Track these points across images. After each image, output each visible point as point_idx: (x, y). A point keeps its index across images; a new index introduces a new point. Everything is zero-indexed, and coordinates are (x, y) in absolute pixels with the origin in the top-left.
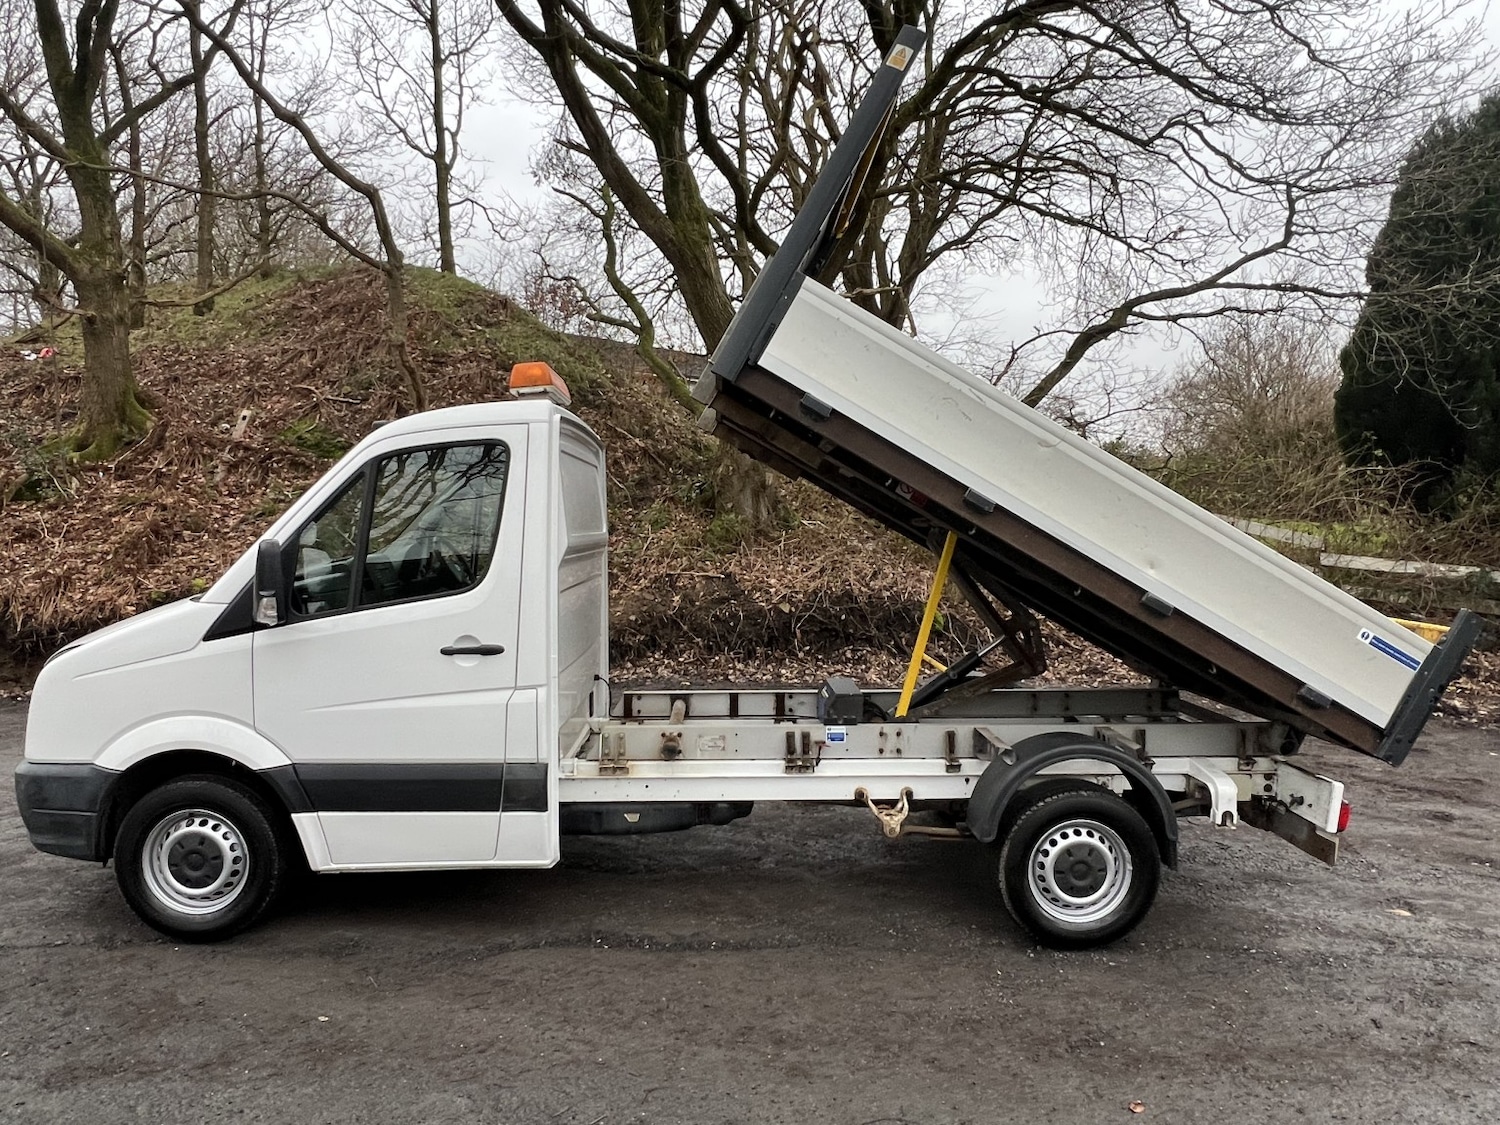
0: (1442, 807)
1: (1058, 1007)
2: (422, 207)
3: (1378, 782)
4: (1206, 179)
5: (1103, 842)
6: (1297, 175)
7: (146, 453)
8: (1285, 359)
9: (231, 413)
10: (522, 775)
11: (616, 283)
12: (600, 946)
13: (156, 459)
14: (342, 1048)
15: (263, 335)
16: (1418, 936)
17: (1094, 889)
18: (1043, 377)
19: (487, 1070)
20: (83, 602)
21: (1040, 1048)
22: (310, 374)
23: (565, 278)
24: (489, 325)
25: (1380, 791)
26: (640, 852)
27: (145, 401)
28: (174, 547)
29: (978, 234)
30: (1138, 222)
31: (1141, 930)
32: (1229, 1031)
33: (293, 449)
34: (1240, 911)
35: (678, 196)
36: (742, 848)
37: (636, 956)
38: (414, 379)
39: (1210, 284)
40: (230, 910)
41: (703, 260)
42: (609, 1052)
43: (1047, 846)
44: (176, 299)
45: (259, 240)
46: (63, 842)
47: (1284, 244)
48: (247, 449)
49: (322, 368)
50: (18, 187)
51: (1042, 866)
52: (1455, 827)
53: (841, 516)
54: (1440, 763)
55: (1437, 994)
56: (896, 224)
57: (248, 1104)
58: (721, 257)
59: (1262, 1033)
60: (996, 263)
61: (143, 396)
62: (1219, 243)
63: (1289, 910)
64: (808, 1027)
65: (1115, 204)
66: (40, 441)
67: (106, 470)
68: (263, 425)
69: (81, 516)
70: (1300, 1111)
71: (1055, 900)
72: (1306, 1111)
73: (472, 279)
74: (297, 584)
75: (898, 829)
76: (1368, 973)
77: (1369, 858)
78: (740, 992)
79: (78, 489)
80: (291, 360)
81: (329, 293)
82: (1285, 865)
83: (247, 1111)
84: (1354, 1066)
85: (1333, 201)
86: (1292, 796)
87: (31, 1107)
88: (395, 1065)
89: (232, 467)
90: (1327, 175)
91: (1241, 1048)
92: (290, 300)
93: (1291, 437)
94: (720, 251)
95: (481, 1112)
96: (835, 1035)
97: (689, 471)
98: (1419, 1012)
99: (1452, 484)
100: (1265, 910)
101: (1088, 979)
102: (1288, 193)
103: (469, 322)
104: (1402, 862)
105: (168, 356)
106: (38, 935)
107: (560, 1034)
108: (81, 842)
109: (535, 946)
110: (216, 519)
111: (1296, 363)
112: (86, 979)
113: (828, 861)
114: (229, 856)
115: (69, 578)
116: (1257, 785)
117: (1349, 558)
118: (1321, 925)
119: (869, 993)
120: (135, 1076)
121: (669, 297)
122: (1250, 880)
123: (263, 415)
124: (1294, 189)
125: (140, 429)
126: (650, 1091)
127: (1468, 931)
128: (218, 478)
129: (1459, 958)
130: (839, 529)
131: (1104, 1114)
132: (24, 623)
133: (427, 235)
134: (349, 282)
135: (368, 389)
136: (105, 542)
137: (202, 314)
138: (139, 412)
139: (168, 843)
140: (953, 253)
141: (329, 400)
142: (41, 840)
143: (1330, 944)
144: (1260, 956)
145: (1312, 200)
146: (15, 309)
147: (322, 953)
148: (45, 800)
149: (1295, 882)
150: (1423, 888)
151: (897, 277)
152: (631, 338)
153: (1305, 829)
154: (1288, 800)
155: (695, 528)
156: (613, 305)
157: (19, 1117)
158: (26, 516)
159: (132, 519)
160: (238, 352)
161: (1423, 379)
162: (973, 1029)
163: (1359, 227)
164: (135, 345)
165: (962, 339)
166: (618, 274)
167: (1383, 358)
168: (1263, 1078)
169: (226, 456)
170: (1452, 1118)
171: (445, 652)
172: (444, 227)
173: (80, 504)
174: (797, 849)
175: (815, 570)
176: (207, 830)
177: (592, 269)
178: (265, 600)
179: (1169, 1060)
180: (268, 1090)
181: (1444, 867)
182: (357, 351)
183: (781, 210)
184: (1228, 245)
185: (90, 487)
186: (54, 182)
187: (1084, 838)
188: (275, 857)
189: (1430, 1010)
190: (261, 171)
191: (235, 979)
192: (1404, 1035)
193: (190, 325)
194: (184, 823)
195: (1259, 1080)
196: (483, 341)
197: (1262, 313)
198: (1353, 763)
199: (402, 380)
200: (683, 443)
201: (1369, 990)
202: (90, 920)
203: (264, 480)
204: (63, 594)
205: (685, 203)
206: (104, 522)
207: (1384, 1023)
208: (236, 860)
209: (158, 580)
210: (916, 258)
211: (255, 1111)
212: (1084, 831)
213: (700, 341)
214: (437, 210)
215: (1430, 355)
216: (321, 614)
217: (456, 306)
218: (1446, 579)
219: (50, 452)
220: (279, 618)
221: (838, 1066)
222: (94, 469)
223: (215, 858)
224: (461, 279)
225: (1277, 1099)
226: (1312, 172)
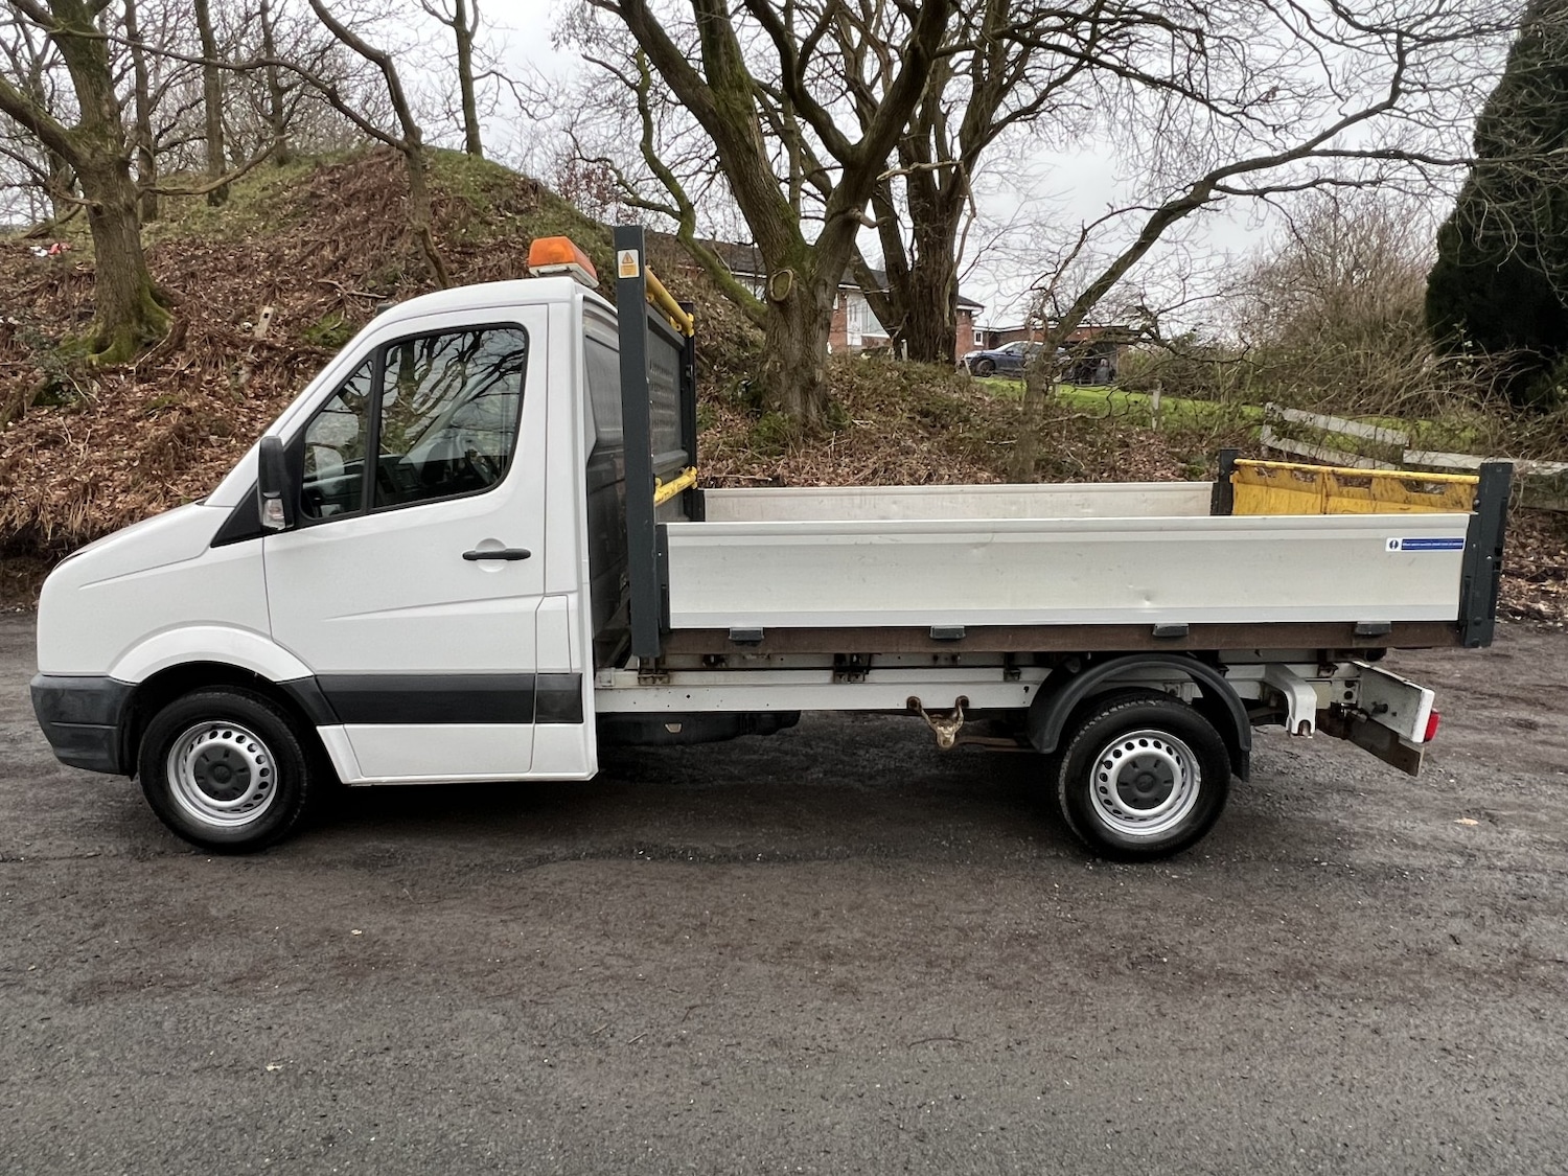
0: (1525, 714)
1: (1118, 921)
2: (442, 81)
3: (1458, 689)
4: (1307, 27)
5: (1171, 753)
6: (1412, 21)
7: (168, 354)
8: (1375, 241)
9: (252, 311)
10: (555, 686)
11: (653, 162)
12: (642, 857)
13: (177, 360)
14: (373, 963)
15: (281, 226)
16: (1500, 849)
17: (1158, 801)
18: (1114, 260)
19: (523, 985)
20: (113, 510)
21: (1099, 966)
22: (333, 268)
23: (599, 160)
24: (519, 212)
25: (1458, 698)
26: (684, 762)
27: (162, 298)
28: (202, 452)
29: (1046, 103)
30: (1224, 84)
31: (1205, 844)
32: (1298, 947)
33: (319, 348)
34: (1311, 822)
35: (718, 61)
36: (788, 758)
37: (680, 869)
38: (439, 270)
39: (1305, 151)
40: (261, 822)
41: (746, 133)
42: (650, 967)
43: (1110, 757)
44: (188, 188)
45: (273, 122)
46: (85, 755)
47: (1389, 105)
48: (270, 348)
49: (345, 261)
50: (17, 68)
51: (1105, 778)
52: (1539, 735)
53: (894, 415)
54: (1523, 668)
55: (1518, 908)
56: (957, 92)
57: (276, 1020)
58: (767, 134)
59: (1335, 950)
60: (1064, 137)
61: (159, 293)
62: (1316, 104)
63: (1362, 821)
64: (857, 941)
65: (1200, 66)
66: (57, 343)
67: (127, 373)
68: (287, 323)
69: (104, 421)
70: (1376, 1031)
71: (1117, 812)
72: (1382, 1031)
73: (501, 162)
74: (306, 485)
75: (952, 739)
76: (1446, 887)
77: (1447, 768)
78: (787, 905)
79: (99, 394)
80: (312, 253)
81: (349, 179)
82: (1358, 774)
83: (275, 1027)
84: (1432, 984)
85: (1449, 52)
86: (1374, 703)
87: (56, 1022)
88: (430, 981)
89: (257, 368)
90: (1446, 22)
91: (1312, 964)
92: (309, 188)
93: (1377, 328)
94: (767, 127)
95: (516, 1030)
96: (885, 950)
97: (735, 369)
98: (1501, 927)
99: (1551, 373)
100: (1337, 822)
101: (1150, 892)
102: (1399, 44)
103: (498, 208)
104: (1483, 772)
105: (185, 250)
106: (71, 845)
107: (601, 948)
108: (103, 755)
109: (576, 857)
110: (243, 423)
111: (1387, 246)
112: (116, 891)
113: (878, 771)
114: (256, 768)
115: (96, 485)
116: (1336, 692)
117: (1433, 454)
118: (1396, 837)
119: (919, 906)
120: (163, 990)
121: (711, 180)
122: (1322, 790)
123: (286, 312)
124: (1405, 39)
125: (159, 328)
126: (691, 1008)
127: (1553, 843)
128: (242, 380)
129: (1544, 871)
130: (892, 429)
131: (1168, 1033)
132: (54, 532)
133: (450, 113)
134: (370, 166)
135: (393, 283)
136: (131, 447)
137: (217, 205)
138: (158, 311)
139: (192, 755)
140: (1019, 125)
141: (353, 295)
142: (64, 753)
143: (1407, 857)
144: (1331, 868)
145: (1424, 53)
146: (32, 208)
147: (357, 865)
148: (62, 713)
149: (1370, 792)
150: (1505, 799)
151: (957, 153)
152: (671, 225)
153: (1388, 738)
154: (1371, 708)
155: (742, 428)
156: (651, 189)
157: (44, 1032)
158: (50, 422)
159: (157, 424)
160: (256, 244)
161: (1531, 255)
162: (1029, 945)
163: (1475, 83)
164: (149, 239)
165: (1028, 221)
166: (656, 154)
167: (1491, 233)
168: (1335, 997)
169: (250, 356)
170: (1538, 1039)
171: (467, 557)
172: (468, 104)
173: (103, 409)
174: (846, 759)
175: (867, 472)
176: (231, 742)
177: (627, 149)
178: (270, 501)
179: (1234, 976)
180: (299, 1005)
181: (1527, 776)
182: (381, 241)
183: (831, 80)
184: (1326, 106)
185: (111, 390)
186: (53, 63)
187: (1151, 749)
188: (304, 770)
189: (1512, 925)
190: (269, 44)
191: (267, 891)
192: (1485, 952)
193: (204, 217)
194: (207, 735)
195: (1331, 998)
196: (514, 229)
197: (1359, 185)
198: (1430, 669)
199: (428, 273)
200: (728, 339)
201: (1447, 905)
202: (123, 833)
203: (290, 381)
204: (91, 502)
205: (726, 68)
206: (126, 427)
207: (1463, 938)
208: (263, 773)
209: (187, 487)
210: (979, 132)
211: (283, 1029)
212: (1150, 742)
213: (745, 228)
214: (459, 83)
215: (1542, 230)
216: (336, 517)
217: (483, 190)
218: (1539, 476)
219: (67, 354)
220: (287, 522)
221: (888, 982)
222: (116, 372)
223: (242, 770)
224: (488, 161)
225: (1351, 1019)
226: (1429, 18)
